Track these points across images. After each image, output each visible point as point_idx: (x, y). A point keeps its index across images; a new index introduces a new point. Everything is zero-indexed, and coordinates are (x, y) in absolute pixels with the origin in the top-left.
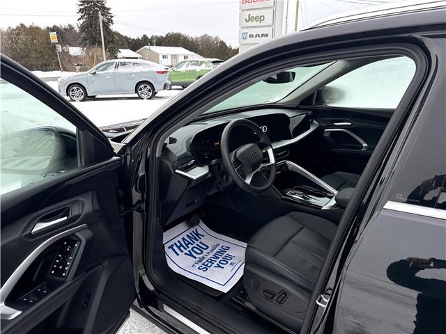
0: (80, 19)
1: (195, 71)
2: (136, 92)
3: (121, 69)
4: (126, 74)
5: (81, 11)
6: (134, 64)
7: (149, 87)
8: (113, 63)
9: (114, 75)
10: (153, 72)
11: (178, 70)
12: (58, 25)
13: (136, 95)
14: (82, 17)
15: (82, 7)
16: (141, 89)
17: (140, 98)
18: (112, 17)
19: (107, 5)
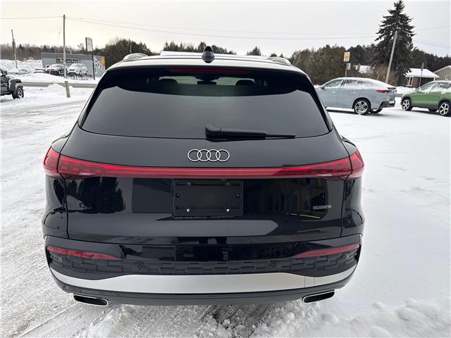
0: (378, 39)
1: (439, 93)
2: (353, 108)
3: (346, 86)
4: (349, 91)
5: (381, 31)
6: (359, 82)
7: (366, 104)
8: (341, 80)
9: (338, 91)
10: (373, 90)
11: (423, 91)
12: (361, 45)
13: (353, 110)
14: (380, 37)
15: (383, 28)
16: (358, 105)
17: (355, 113)
19: (410, 24)
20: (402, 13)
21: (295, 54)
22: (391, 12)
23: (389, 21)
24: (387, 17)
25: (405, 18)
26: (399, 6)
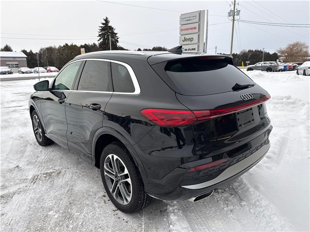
0: (99, 40)
5: (100, 35)
14: (100, 39)
15: (100, 33)
18: (118, 38)
19: (115, 32)
20: (109, 25)
21: (41, 50)
22: (103, 24)
23: (103, 29)
24: (102, 27)
25: (111, 28)
26: (107, 21)
